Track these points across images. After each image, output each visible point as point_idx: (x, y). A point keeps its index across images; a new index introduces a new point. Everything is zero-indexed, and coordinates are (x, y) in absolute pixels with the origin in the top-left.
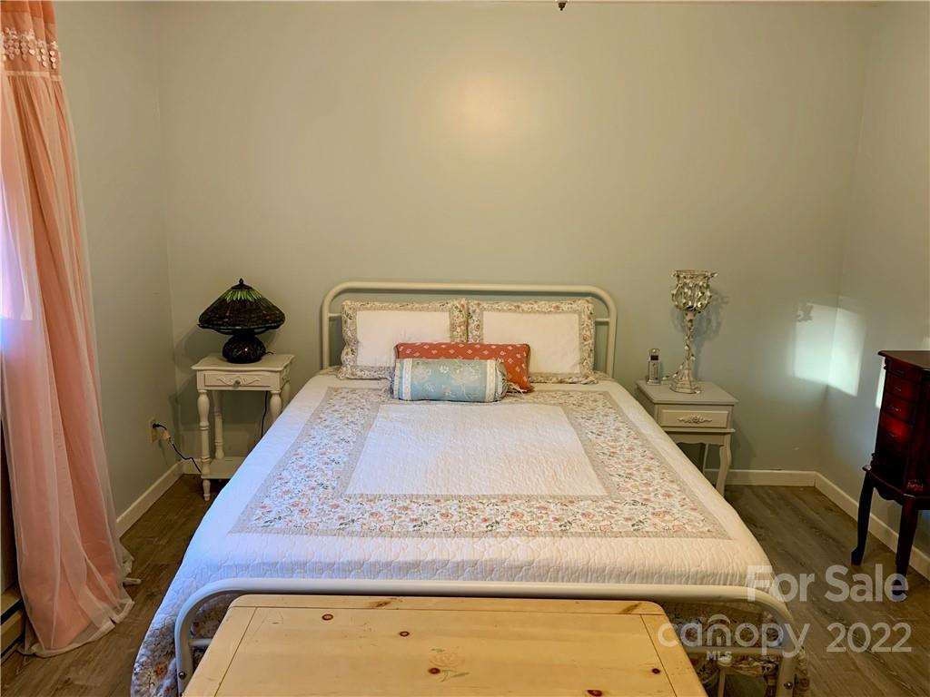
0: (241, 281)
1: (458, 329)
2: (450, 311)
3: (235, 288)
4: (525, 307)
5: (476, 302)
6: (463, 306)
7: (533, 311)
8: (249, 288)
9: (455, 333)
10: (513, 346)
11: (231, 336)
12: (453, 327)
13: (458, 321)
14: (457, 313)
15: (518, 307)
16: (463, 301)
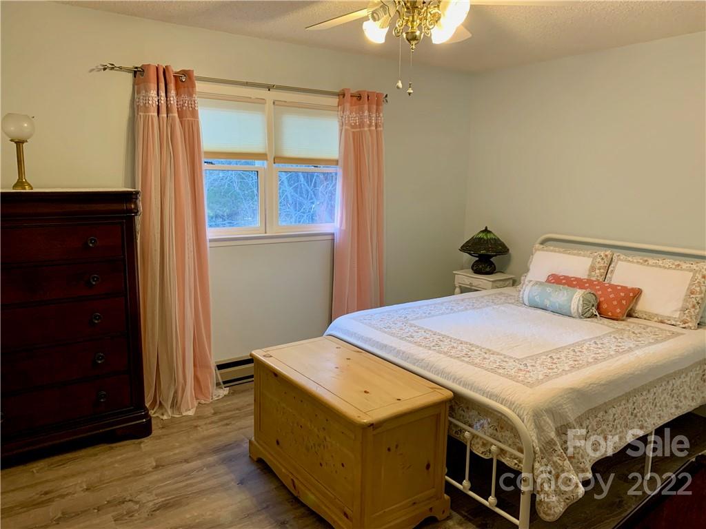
0: (486, 228)
1: (597, 271)
2: (595, 258)
3: (482, 232)
4: (651, 261)
5: (618, 254)
6: (606, 256)
7: (656, 265)
8: (490, 232)
9: (593, 273)
10: (622, 286)
11: (477, 259)
12: (592, 269)
13: (598, 266)
14: (599, 260)
15: (646, 261)
16: (608, 252)
